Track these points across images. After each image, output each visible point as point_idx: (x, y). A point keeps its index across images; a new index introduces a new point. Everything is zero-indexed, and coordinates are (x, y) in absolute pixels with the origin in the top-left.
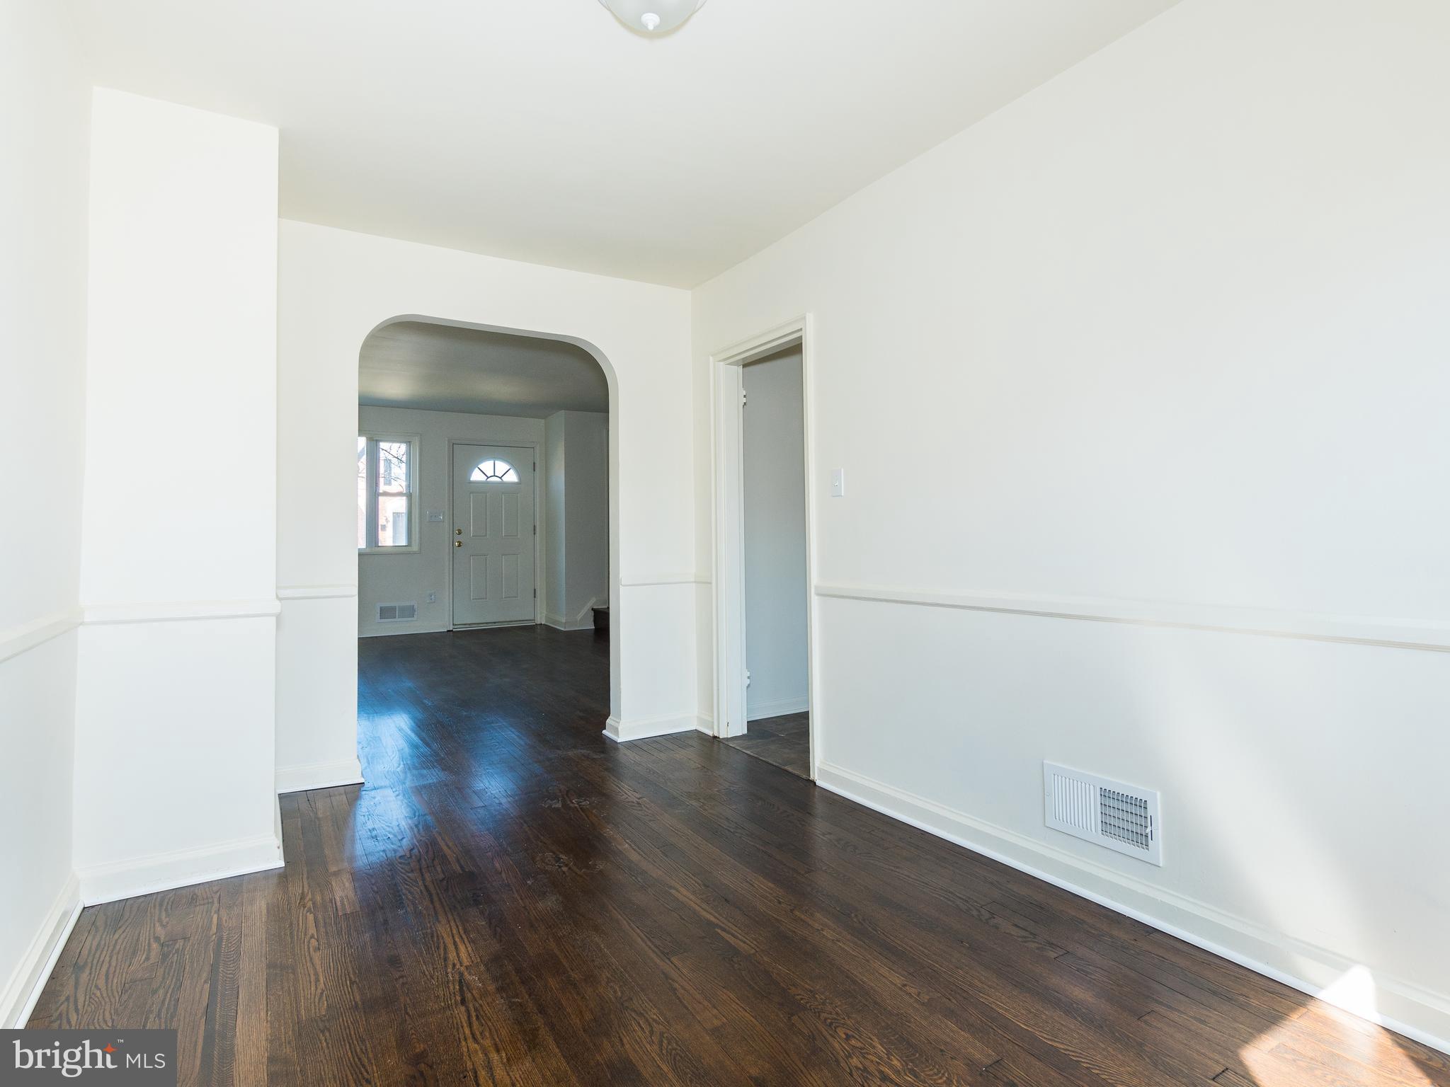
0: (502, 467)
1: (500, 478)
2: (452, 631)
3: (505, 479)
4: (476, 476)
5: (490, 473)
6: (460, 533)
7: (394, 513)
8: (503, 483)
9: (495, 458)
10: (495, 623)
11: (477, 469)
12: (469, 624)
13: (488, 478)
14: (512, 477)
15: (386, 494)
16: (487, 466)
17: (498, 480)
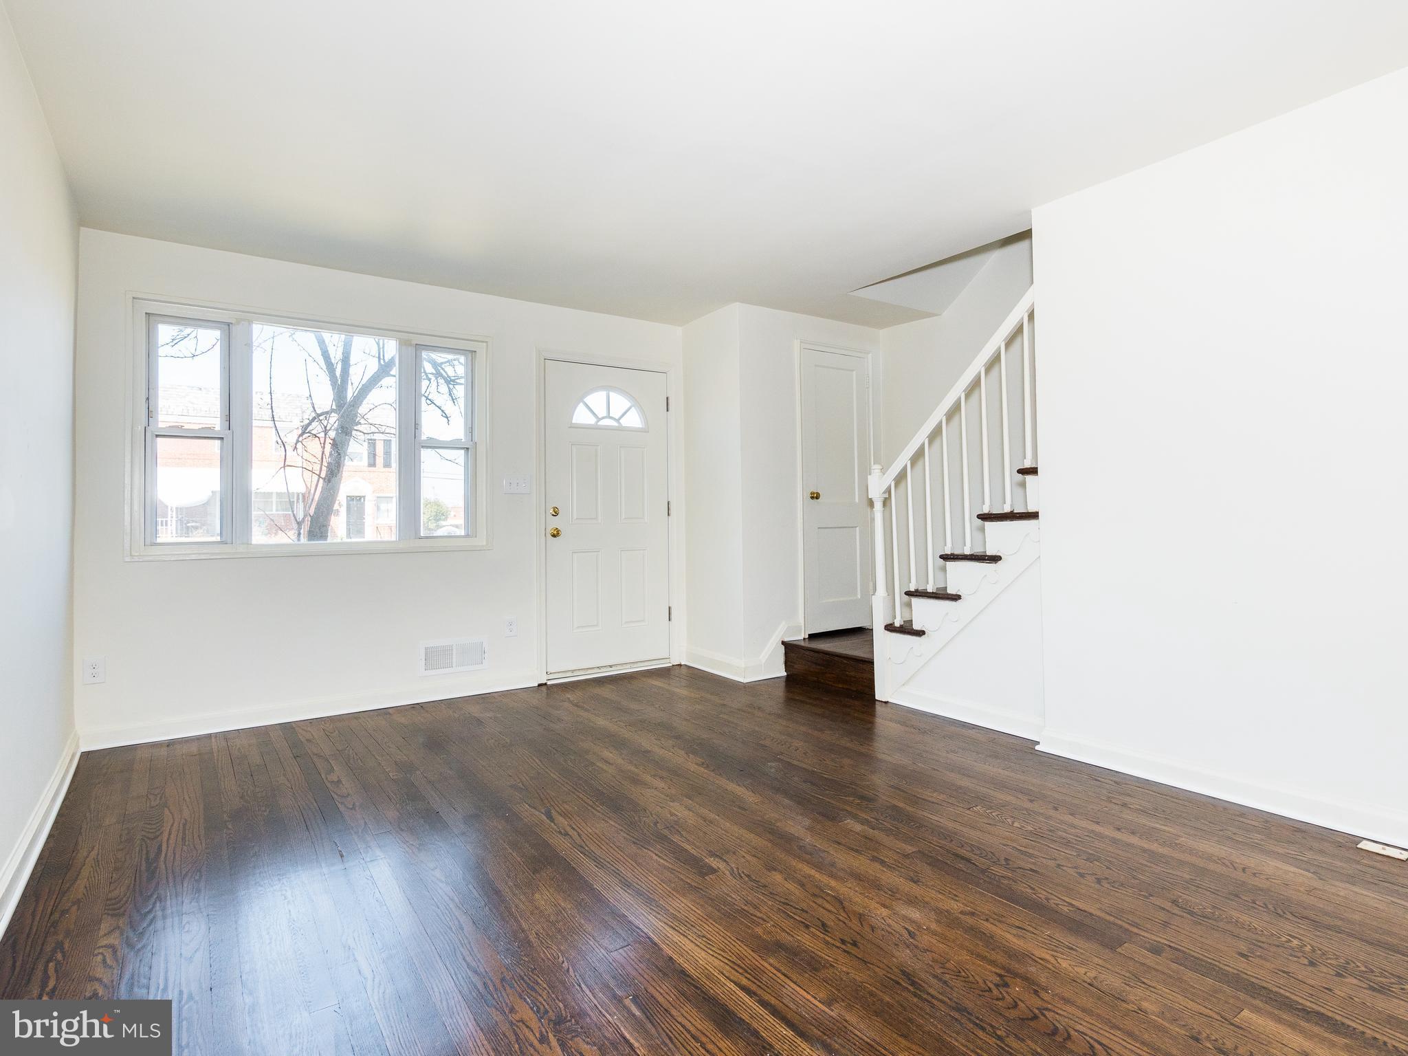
0: (620, 403)
1: (618, 420)
2: (546, 684)
3: (625, 422)
4: (581, 416)
5: (602, 412)
6: (556, 514)
7: (347, 496)
8: (621, 429)
9: (608, 388)
10: (611, 666)
11: (581, 404)
12: (573, 671)
13: (599, 419)
14: (633, 420)
15: (434, 445)
16: (597, 400)
17: (615, 424)
